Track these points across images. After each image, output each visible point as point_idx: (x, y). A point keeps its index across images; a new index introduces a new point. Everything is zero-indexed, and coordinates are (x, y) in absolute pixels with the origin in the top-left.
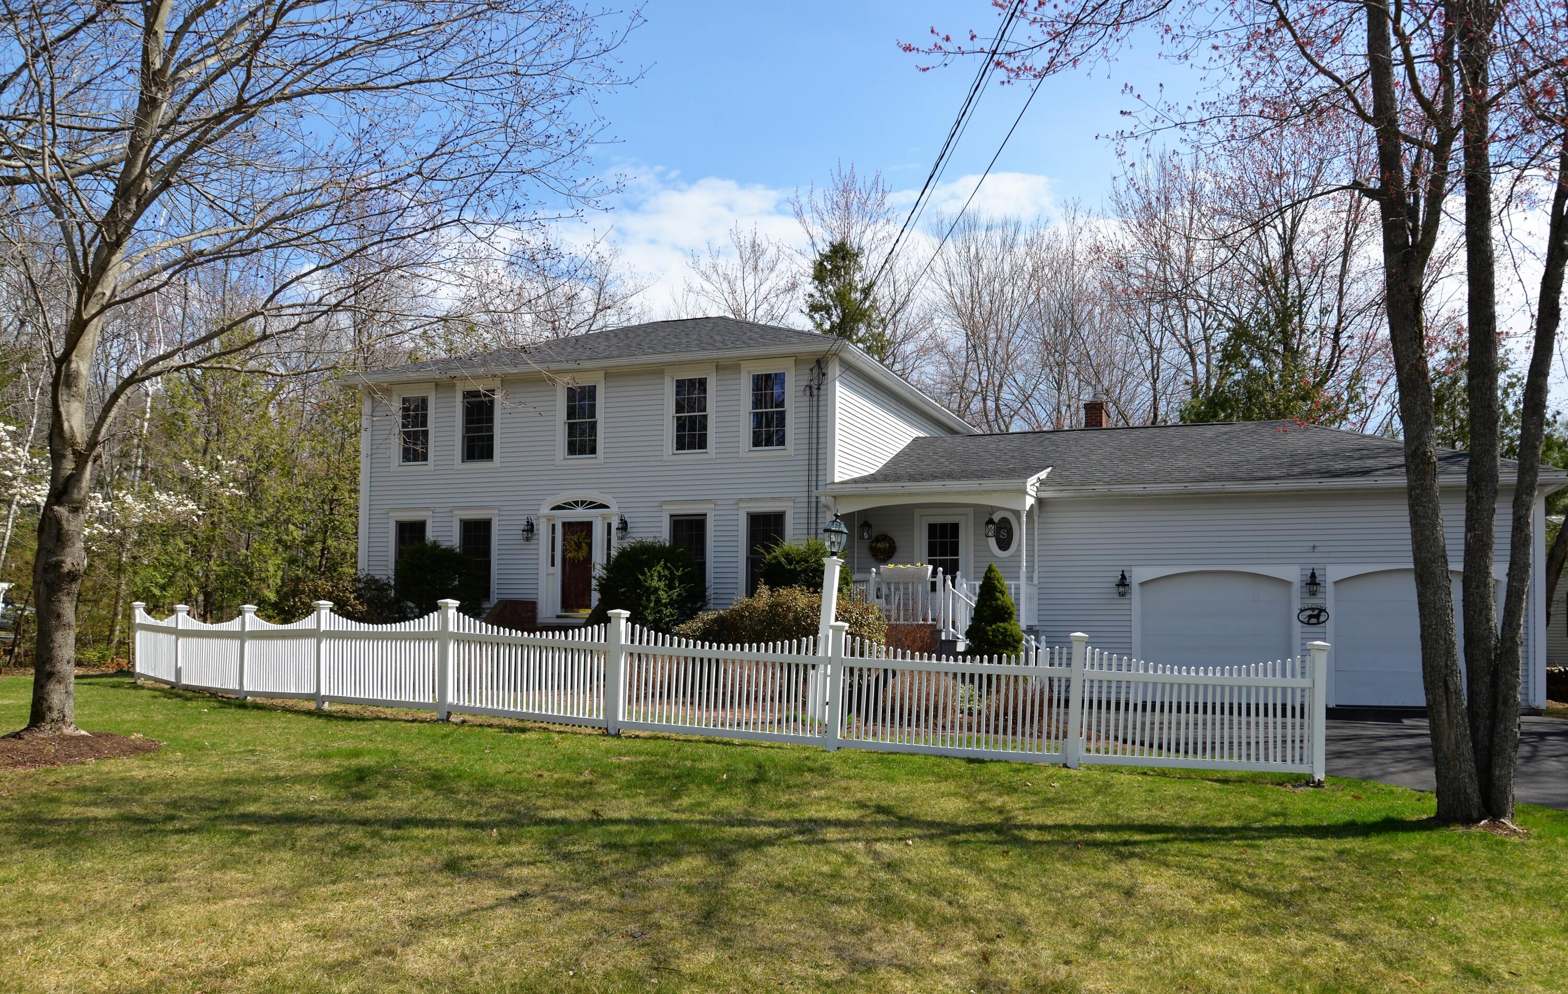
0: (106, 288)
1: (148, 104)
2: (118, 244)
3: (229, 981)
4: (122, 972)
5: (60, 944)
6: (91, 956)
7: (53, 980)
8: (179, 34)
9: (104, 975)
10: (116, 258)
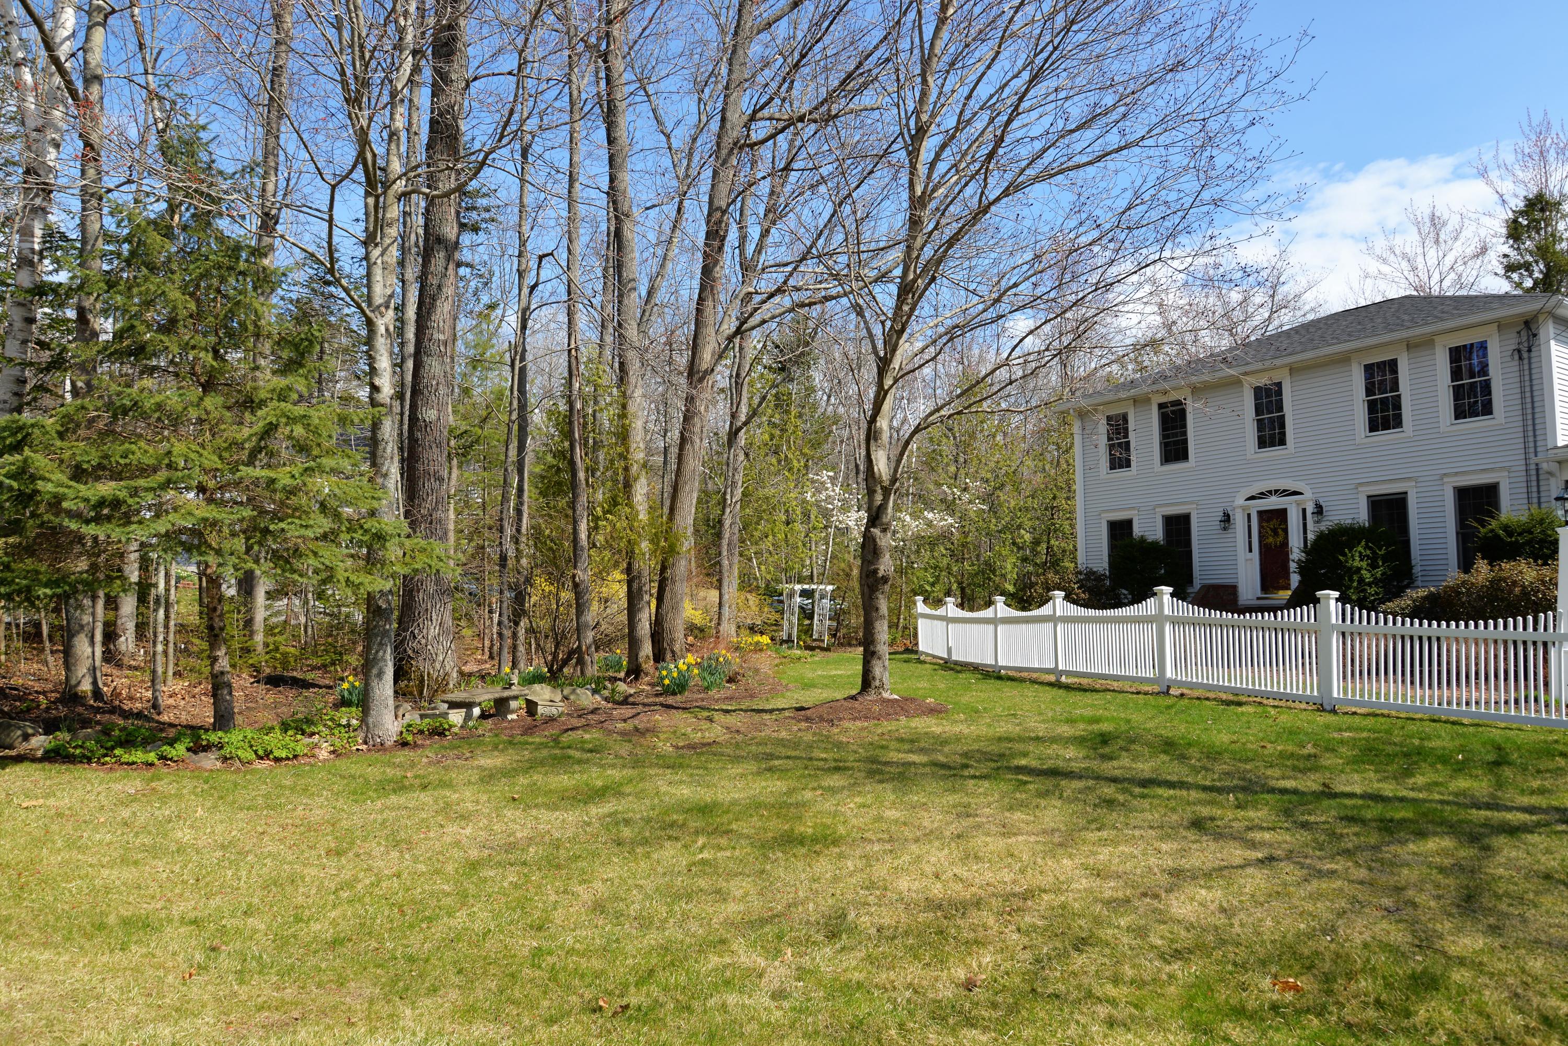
0: (896, 364)
1: (914, 223)
2: (903, 330)
3: (1029, 903)
4: (951, 884)
5: (906, 858)
6: (929, 869)
7: (906, 884)
8: (932, 165)
9: (939, 885)
10: (901, 342)
